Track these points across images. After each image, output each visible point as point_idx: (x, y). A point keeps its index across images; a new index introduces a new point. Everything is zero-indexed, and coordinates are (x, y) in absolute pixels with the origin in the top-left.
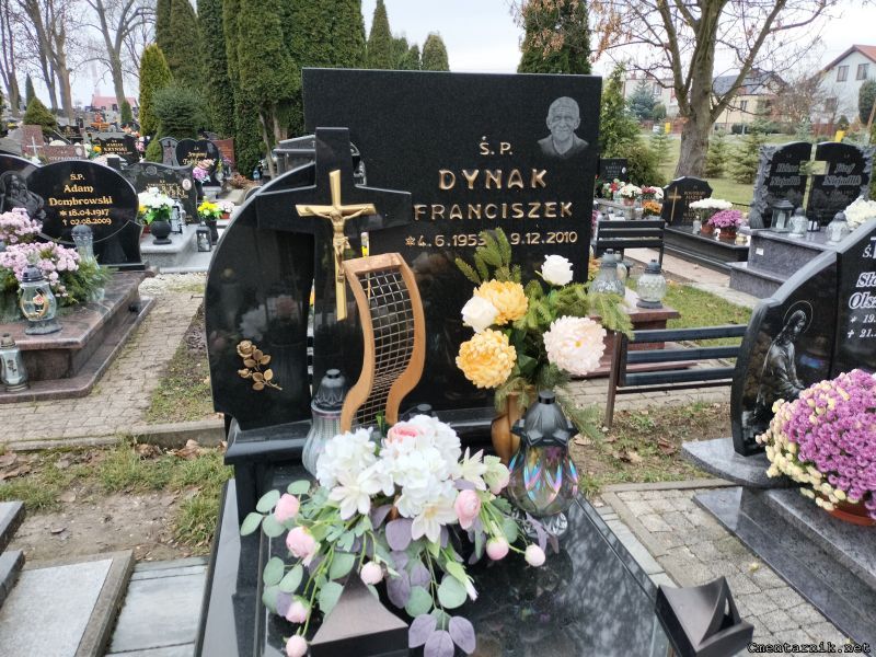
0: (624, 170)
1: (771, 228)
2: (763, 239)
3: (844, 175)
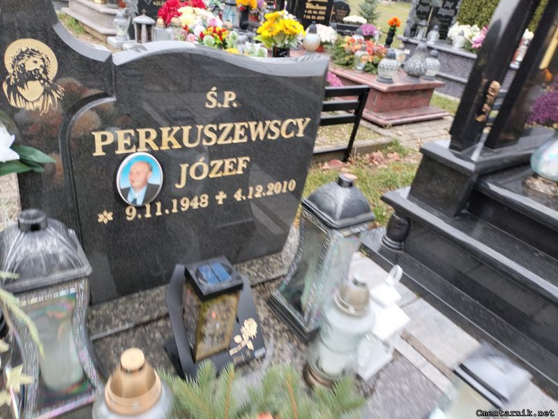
1: (415, 37)
2: (410, 43)
3: (448, 8)
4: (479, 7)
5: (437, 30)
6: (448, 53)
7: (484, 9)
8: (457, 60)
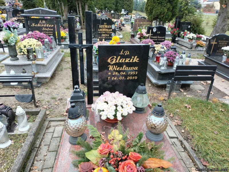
0: (189, 27)
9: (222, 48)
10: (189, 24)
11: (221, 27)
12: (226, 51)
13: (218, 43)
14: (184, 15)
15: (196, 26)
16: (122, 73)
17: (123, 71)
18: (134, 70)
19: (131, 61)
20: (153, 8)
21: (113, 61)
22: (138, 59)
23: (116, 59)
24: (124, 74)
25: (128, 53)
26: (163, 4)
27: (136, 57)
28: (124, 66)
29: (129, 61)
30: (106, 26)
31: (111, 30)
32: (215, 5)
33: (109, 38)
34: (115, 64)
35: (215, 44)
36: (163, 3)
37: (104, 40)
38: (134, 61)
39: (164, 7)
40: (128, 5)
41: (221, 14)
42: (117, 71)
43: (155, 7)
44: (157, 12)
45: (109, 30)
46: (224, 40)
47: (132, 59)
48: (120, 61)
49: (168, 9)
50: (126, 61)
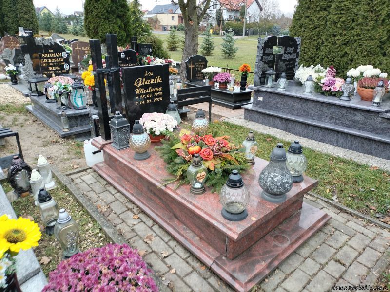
0: (150, 50)
1: (265, 85)
2: (262, 91)
3: (290, 53)
4: (317, 46)
5: (284, 77)
6: (301, 99)
7: (322, 48)
8: (310, 105)
9: (203, 71)
10: (149, 46)
11: (191, 48)
12: (206, 73)
13: (196, 66)
14: (138, 34)
15: (157, 49)
16: (148, 96)
17: (149, 93)
18: (158, 92)
19: (155, 82)
20: (98, 25)
21: (139, 83)
22: (161, 79)
23: (142, 81)
24: (151, 96)
25: (152, 74)
26: (110, 20)
27: (159, 77)
28: (150, 88)
29: (154, 81)
30: (53, 55)
31: (62, 60)
32: (159, 19)
33: (60, 71)
34: (142, 87)
35: (193, 67)
36: (111, 18)
37: (53, 75)
38: (158, 82)
39: (114, 24)
40: (28, 21)
41: (188, 32)
42: (144, 94)
43: (101, 24)
44: (105, 31)
45: (58, 60)
46: (200, 62)
47: (156, 80)
48: (146, 83)
49: (120, 27)
50: (151, 83)
